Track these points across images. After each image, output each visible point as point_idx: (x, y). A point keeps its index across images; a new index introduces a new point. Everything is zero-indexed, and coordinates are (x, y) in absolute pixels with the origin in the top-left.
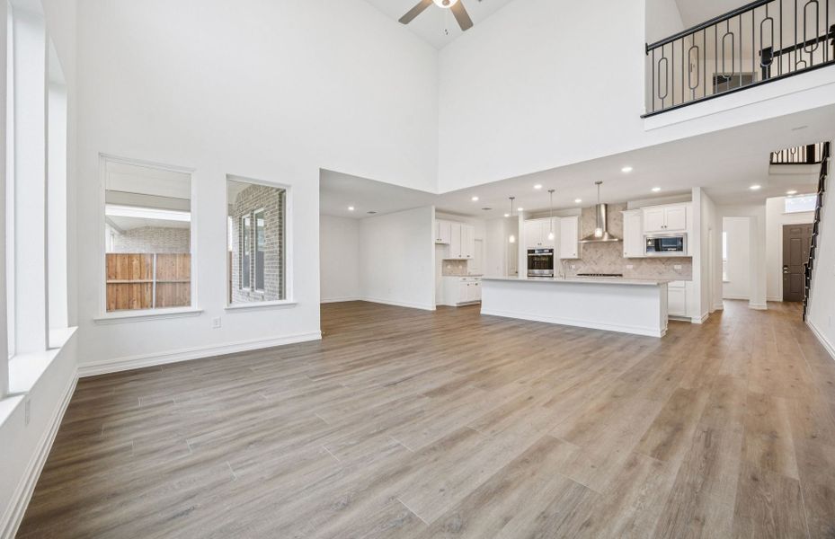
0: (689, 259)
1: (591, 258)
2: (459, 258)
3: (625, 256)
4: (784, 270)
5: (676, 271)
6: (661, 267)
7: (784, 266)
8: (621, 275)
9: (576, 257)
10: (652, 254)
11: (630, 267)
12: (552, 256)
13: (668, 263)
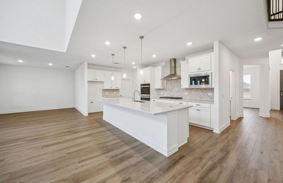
0: (212, 90)
1: (169, 88)
2: (111, 89)
3: (182, 87)
4: (280, 94)
5: (209, 96)
6: (201, 93)
7: (281, 92)
8: (182, 98)
9: (161, 88)
10: (194, 86)
11: (186, 93)
12: (149, 87)
13: (205, 91)
